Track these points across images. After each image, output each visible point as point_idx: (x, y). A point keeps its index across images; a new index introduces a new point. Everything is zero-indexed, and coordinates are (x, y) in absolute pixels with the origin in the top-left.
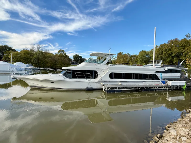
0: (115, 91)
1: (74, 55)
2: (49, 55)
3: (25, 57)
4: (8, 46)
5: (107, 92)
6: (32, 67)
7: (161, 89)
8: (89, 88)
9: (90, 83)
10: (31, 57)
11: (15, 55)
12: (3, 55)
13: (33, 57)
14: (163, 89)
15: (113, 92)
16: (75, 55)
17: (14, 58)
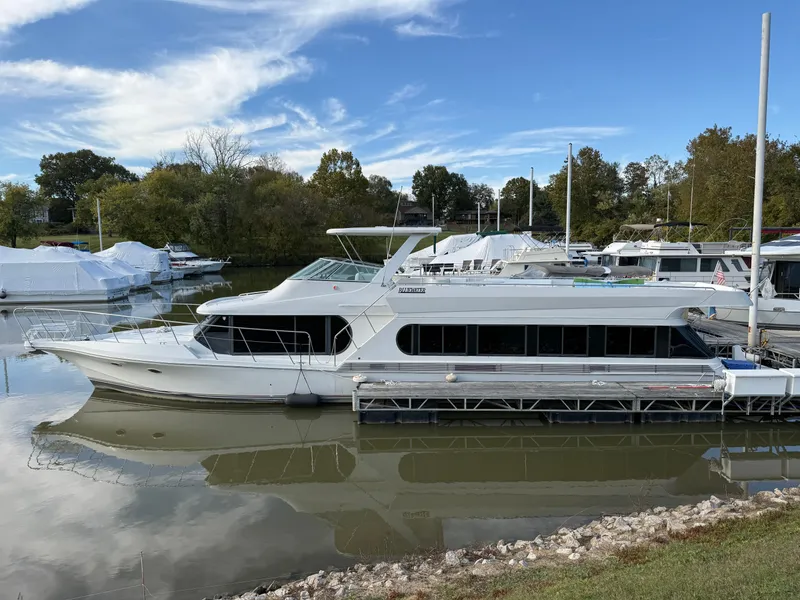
0: (396, 414)
1: (418, 174)
2: (271, 185)
3: (158, 209)
4: (93, 155)
5: (361, 420)
6: (188, 259)
7: (676, 416)
8: (299, 395)
9: (307, 374)
10: (189, 206)
11: (118, 202)
12: (77, 198)
13: (197, 206)
14: (691, 416)
15: (387, 420)
16: (421, 170)
17: (116, 216)
